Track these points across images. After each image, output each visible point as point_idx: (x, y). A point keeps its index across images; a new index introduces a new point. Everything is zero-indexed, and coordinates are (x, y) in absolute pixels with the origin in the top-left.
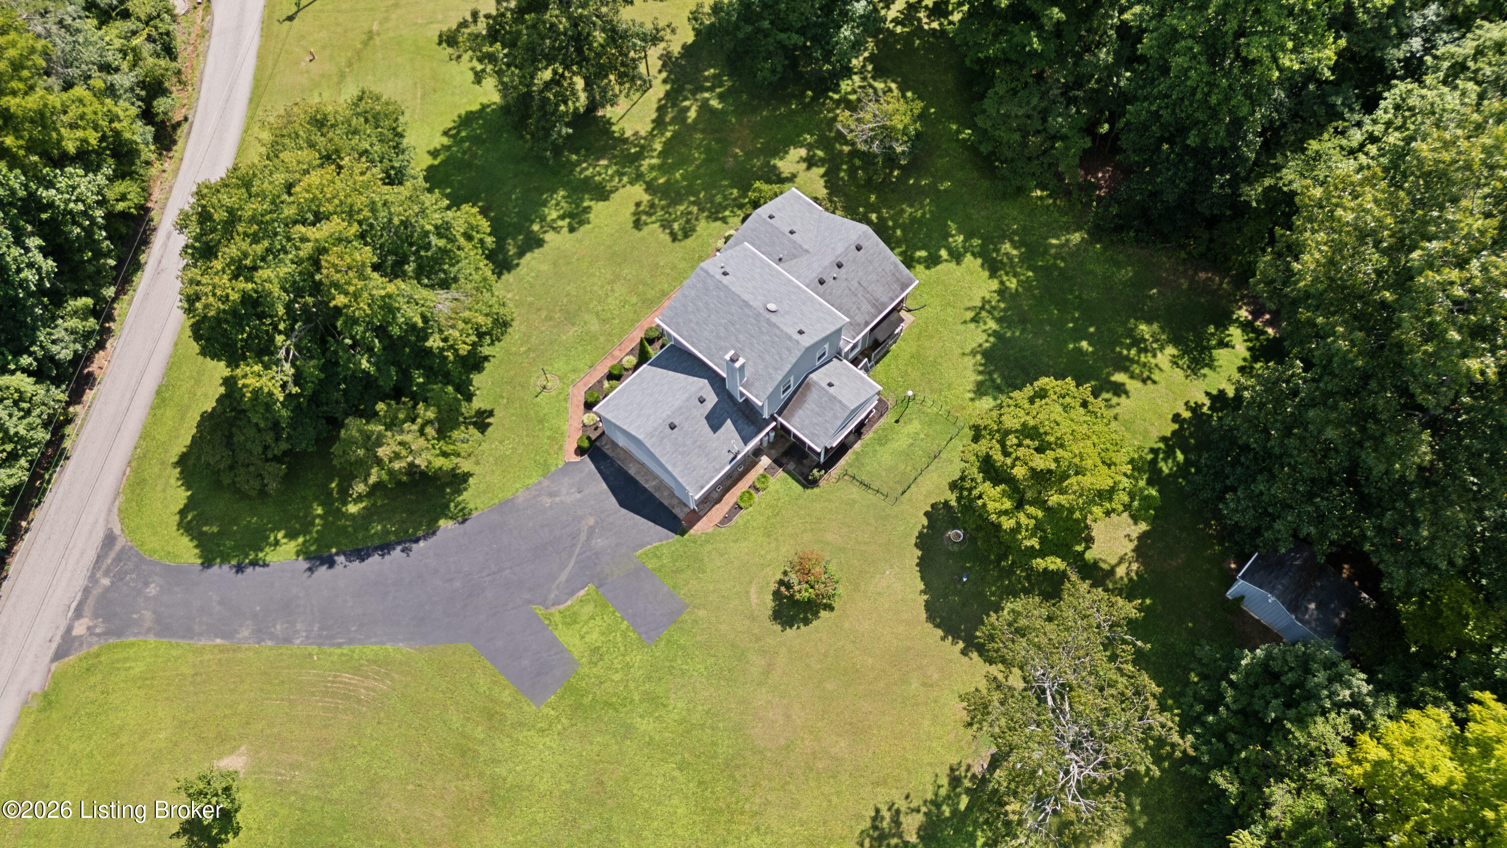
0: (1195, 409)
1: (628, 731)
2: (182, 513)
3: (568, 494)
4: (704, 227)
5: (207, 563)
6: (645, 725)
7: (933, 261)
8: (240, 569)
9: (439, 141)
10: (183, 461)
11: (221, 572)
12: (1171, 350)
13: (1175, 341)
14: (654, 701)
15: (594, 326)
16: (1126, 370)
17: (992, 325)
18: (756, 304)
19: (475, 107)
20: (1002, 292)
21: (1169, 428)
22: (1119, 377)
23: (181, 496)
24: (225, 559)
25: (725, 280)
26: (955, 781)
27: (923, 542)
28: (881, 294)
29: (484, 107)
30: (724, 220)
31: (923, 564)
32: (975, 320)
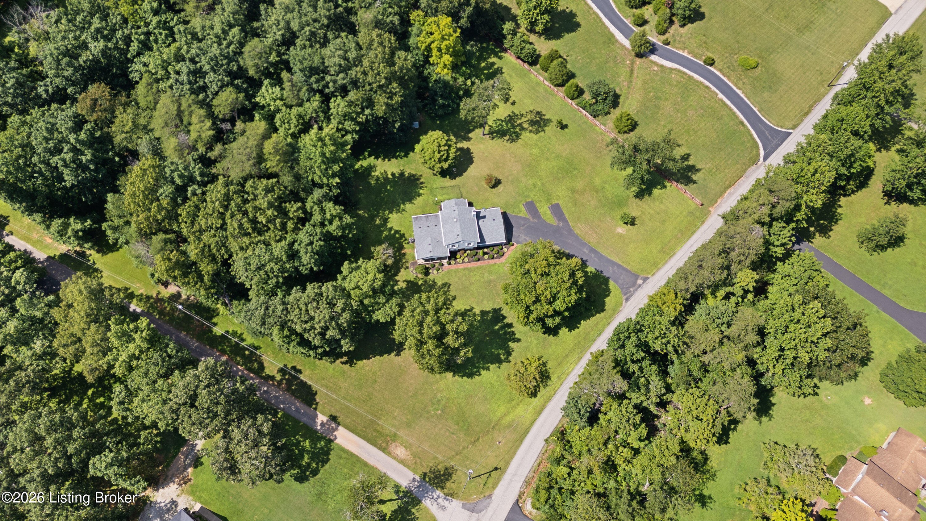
0: (384, 159)
1: (543, 184)
2: (608, 295)
3: (522, 237)
4: (440, 283)
5: (608, 278)
6: (539, 183)
7: (397, 232)
8: (602, 272)
9: (483, 372)
10: (603, 310)
11: (606, 274)
12: (373, 174)
13: (369, 174)
14: (535, 186)
15: (486, 274)
16: (387, 178)
17: (402, 206)
18: (458, 223)
19: (465, 378)
20: (391, 212)
21: (393, 160)
22: (390, 176)
23: (607, 300)
24: (604, 277)
25: (459, 233)
26: (493, 138)
27: (461, 175)
28: (424, 219)
29: (462, 376)
30: (433, 281)
31: (465, 171)
32: (404, 210)
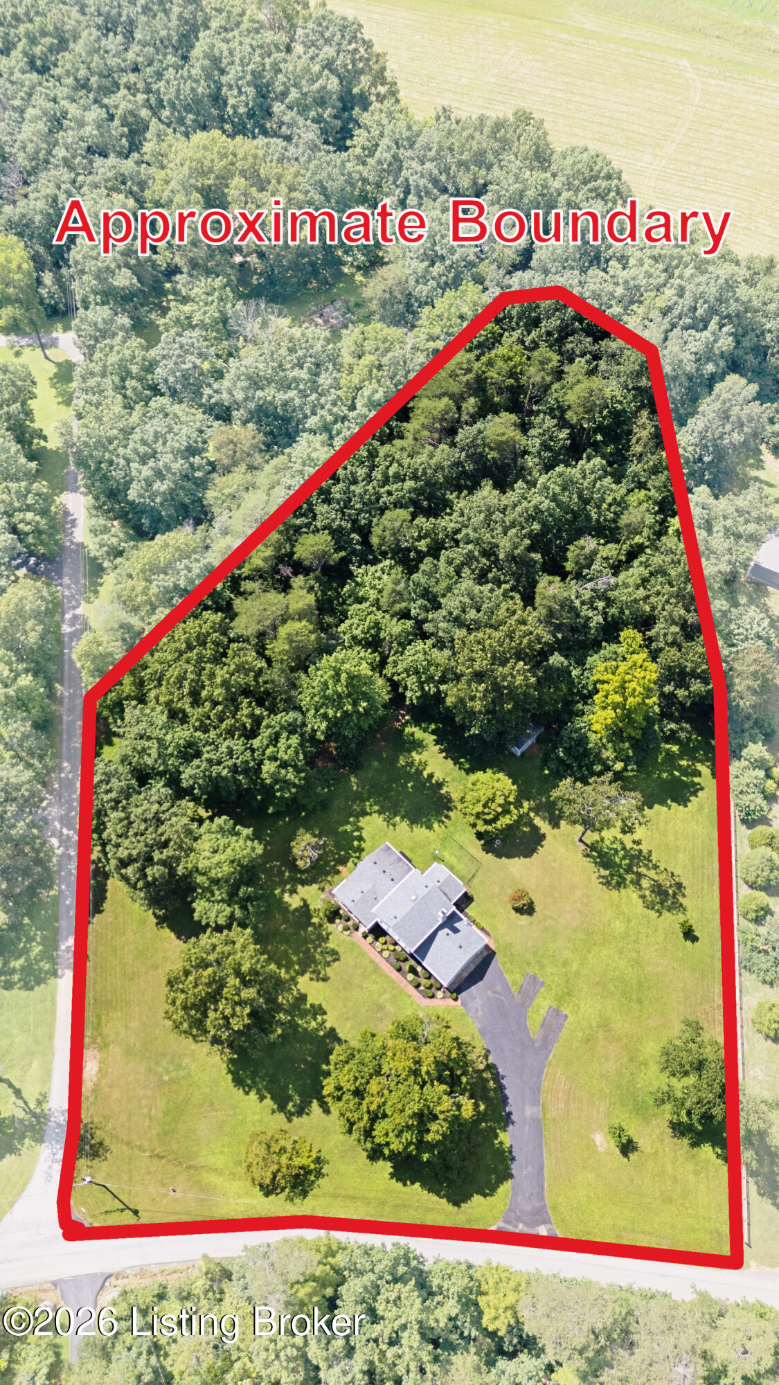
0: (441, 751)
1: (577, 973)
2: (485, 1195)
3: (478, 1003)
4: (331, 945)
5: (511, 1176)
6: (575, 967)
7: (360, 839)
8: (513, 1159)
9: (253, 1095)
10: (457, 1204)
11: (515, 1168)
12: (414, 754)
13: (409, 751)
14: (566, 964)
15: (387, 996)
16: (421, 772)
17: (398, 819)
18: (413, 904)
19: (230, 1077)
20: (380, 813)
21: (450, 762)
22: (425, 774)
23: (477, 1199)
24: (508, 1168)
26: (588, 856)
27: (499, 855)
28: (393, 858)
29: (230, 1071)
30: (328, 934)
31: (509, 856)
32: (394, 825)
